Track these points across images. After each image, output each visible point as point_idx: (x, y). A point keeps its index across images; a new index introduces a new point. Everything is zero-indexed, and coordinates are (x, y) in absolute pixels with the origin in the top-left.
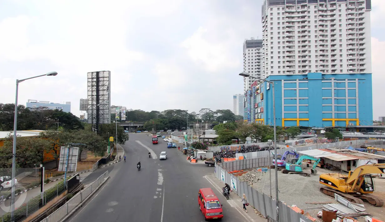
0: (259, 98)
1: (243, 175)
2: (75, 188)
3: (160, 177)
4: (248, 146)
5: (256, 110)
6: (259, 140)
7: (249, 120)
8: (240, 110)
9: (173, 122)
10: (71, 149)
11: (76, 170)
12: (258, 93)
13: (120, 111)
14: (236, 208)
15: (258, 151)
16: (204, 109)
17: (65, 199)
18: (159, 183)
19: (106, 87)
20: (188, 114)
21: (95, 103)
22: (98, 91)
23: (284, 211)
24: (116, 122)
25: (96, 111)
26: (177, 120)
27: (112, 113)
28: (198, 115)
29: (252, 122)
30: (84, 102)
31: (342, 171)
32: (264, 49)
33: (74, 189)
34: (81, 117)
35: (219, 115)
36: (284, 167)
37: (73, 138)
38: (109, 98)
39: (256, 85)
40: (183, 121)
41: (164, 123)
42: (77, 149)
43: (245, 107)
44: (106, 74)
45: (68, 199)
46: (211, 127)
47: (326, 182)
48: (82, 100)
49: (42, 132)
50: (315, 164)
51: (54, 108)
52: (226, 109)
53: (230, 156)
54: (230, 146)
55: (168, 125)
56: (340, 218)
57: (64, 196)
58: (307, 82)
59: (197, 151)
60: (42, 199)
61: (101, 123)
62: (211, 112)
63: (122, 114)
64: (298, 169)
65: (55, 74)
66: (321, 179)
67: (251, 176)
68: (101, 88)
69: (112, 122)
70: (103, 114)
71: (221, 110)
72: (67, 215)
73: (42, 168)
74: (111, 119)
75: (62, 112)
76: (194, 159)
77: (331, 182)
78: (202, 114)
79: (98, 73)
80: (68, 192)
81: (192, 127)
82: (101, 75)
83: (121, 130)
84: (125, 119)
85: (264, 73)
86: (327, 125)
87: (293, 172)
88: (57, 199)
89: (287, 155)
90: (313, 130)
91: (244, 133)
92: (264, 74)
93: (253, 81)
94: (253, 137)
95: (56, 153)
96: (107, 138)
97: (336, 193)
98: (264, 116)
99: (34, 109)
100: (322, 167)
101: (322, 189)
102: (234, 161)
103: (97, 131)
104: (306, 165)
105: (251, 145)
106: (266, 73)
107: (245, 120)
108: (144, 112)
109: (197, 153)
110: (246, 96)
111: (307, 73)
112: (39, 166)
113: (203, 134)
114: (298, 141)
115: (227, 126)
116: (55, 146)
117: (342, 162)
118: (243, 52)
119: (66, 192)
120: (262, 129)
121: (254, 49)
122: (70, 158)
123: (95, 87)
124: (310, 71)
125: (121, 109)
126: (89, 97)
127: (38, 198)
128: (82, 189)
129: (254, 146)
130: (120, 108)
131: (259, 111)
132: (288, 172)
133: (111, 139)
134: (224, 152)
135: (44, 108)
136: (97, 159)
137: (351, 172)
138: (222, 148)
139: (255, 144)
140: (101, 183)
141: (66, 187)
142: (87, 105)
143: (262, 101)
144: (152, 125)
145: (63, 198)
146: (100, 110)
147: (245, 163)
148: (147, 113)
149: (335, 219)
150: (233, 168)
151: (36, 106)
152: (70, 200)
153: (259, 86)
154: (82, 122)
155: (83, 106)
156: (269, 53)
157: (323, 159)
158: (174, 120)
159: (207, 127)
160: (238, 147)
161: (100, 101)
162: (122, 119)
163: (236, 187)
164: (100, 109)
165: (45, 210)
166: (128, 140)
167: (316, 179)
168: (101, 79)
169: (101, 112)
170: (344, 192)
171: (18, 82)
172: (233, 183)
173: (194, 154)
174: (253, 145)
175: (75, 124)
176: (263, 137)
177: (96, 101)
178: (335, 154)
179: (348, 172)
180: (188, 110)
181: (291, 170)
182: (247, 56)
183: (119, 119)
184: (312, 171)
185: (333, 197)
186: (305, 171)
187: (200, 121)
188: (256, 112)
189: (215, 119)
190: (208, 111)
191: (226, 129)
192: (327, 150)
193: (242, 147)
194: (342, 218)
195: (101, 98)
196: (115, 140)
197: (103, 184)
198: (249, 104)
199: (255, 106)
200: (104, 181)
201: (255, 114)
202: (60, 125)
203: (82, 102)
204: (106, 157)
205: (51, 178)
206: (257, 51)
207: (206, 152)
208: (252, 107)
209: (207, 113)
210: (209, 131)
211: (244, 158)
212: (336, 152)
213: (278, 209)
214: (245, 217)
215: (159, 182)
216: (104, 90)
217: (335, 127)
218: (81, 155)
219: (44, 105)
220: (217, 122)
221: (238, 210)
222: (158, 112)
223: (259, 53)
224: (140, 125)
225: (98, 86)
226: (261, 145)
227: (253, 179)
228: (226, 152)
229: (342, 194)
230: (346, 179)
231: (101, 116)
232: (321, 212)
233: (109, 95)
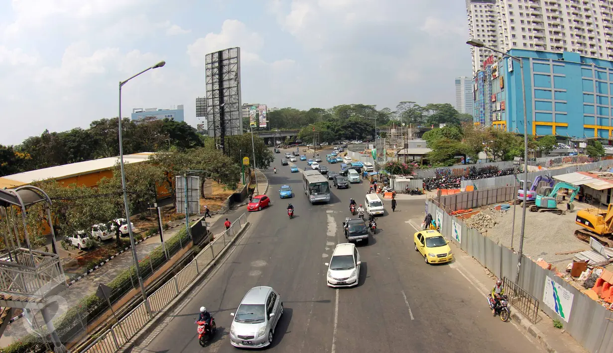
0: (497, 85)
1: (473, 216)
2: (203, 238)
3: (330, 222)
4: (482, 169)
5: (494, 105)
6: (499, 156)
7: (483, 122)
8: (468, 105)
9: (349, 127)
10: (190, 179)
11: (199, 212)
12: (495, 78)
13: (257, 112)
14: (458, 270)
15: (497, 176)
16: (405, 103)
17: (191, 253)
18: (329, 234)
19: (234, 73)
20: (377, 112)
21: (217, 102)
22: (221, 82)
23: (528, 268)
24: (251, 131)
25: (219, 115)
26: (356, 123)
27: (243, 116)
28: (394, 112)
29: (487, 126)
30: (202, 102)
31: (601, 204)
32: (498, 6)
33: (201, 240)
34: (198, 127)
35: (432, 112)
36: (533, 201)
37: (190, 162)
38: (238, 93)
39: (492, 62)
40: (367, 125)
41: (333, 130)
42: (197, 178)
43: (475, 100)
44: (233, 54)
45: (195, 254)
46: (420, 134)
47: (583, 221)
48: (199, 100)
49: (152, 155)
50: (573, 195)
51: (162, 117)
52: (443, 103)
53: (452, 185)
54: (451, 168)
55: (340, 132)
56: (590, 269)
57: (190, 249)
58: (563, 64)
59: (395, 178)
60: (164, 252)
61: (228, 135)
62: (416, 107)
63: (260, 118)
64: (551, 204)
65: (161, 65)
66: (578, 217)
67: (484, 219)
68: (226, 77)
69: (245, 132)
70: (230, 120)
71: (435, 104)
72: (198, 275)
73: (157, 208)
74: (244, 127)
75: (173, 122)
76: (389, 191)
77: (588, 221)
78: (401, 112)
79: (220, 53)
80: (195, 245)
81: (384, 135)
82: (225, 56)
83: (261, 145)
84: (266, 126)
85: (503, 43)
86: (589, 135)
87: (545, 209)
88: (183, 253)
89: (539, 182)
90: (572, 142)
91: (475, 145)
92: (502, 46)
93: (486, 56)
94: (490, 151)
95: (171, 186)
96: (238, 160)
97: (592, 236)
98: (505, 117)
99: (139, 121)
100: (580, 200)
101: (577, 232)
102: (457, 193)
103: (224, 148)
104: (562, 197)
105: (486, 166)
106: (505, 43)
107: (476, 122)
108: (298, 111)
109: (395, 182)
110: (477, 80)
111: (561, 51)
112: (153, 206)
113: (405, 148)
114: (553, 158)
115: (446, 134)
116: (169, 176)
117: (603, 191)
118: (467, 7)
119: (191, 243)
120: (504, 138)
121: (483, 5)
122: (190, 194)
123: (217, 76)
124: (565, 49)
125: (258, 109)
126: (209, 93)
127: (159, 250)
128: (212, 240)
129: (490, 168)
130: (257, 107)
131: (498, 108)
132: (538, 210)
133: (246, 161)
134: (442, 179)
135: (150, 118)
136: (227, 195)
137: (611, 206)
138: (438, 172)
139: (492, 164)
140: (236, 232)
141: (190, 236)
142: (206, 107)
143: (502, 90)
144: (312, 134)
145: (190, 252)
146: (226, 113)
147: (475, 198)
148: (303, 112)
149: (585, 271)
150: (456, 205)
151: (142, 118)
152: (198, 255)
153: (496, 64)
154: (200, 135)
155: (201, 110)
156: (507, 13)
157: (582, 187)
158: (352, 124)
159: (411, 135)
160: (465, 170)
161: (225, 98)
162: (260, 126)
163: (460, 238)
164: (226, 111)
165: (171, 267)
166: (272, 162)
167: (572, 217)
168: (225, 62)
169: (227, 117)
170: (600, 233)
171: (121, 84)
172: (456, 231)
173: (389, 184)
174: (489, 166)
175: (190, 140)
176: (505, 152)
177: (218, 99)
178: (597, 180)
179: (607, 206)
180: (375, 106)
181: (542, 206)
182: (473, 14)
183: (256, 126)
184: (569, 207)
185: (588, 242)
186: (559, 207)
187: (398, 125)
188: (494, 109)
189: (426, 121)
190: (412, 106)
191: (444, 139)
192: (587, 173)
193: (472, 170)
194: (592, 269)
195: (226, 93)
196: (251, 162)
197: (240, 234)
198: (482, 95)
199: (491, 98)
200: (242, 229)
201: (492, 112)
202: (171, 142)
203: (199, 103)
204: (240, 190)
205: (169, 222)
206: (488, 9)
207: (411, 179)
208: (487, 101)
209: (410, 111)
210: (415, 141)
211: (475, 188)
212: (598, 177)
213: (520, 267)
214: (470, 281)
215: (330, 231)
216: (230, 80)
217: (598, 139)
218: (203, 188)
219: (150, 115)
220: (428, 126)
221: (461, 272)
222: (322, 110)
223: (491, 12)
224: (291, 135)
225: (221, 74)
226: (502, 166)
227: (486, 224)
228: (444, 179)
229: (598, 236)
230: (604, 215)
231: (228, 123)
232: (571, 264)
233: (238, 86)
